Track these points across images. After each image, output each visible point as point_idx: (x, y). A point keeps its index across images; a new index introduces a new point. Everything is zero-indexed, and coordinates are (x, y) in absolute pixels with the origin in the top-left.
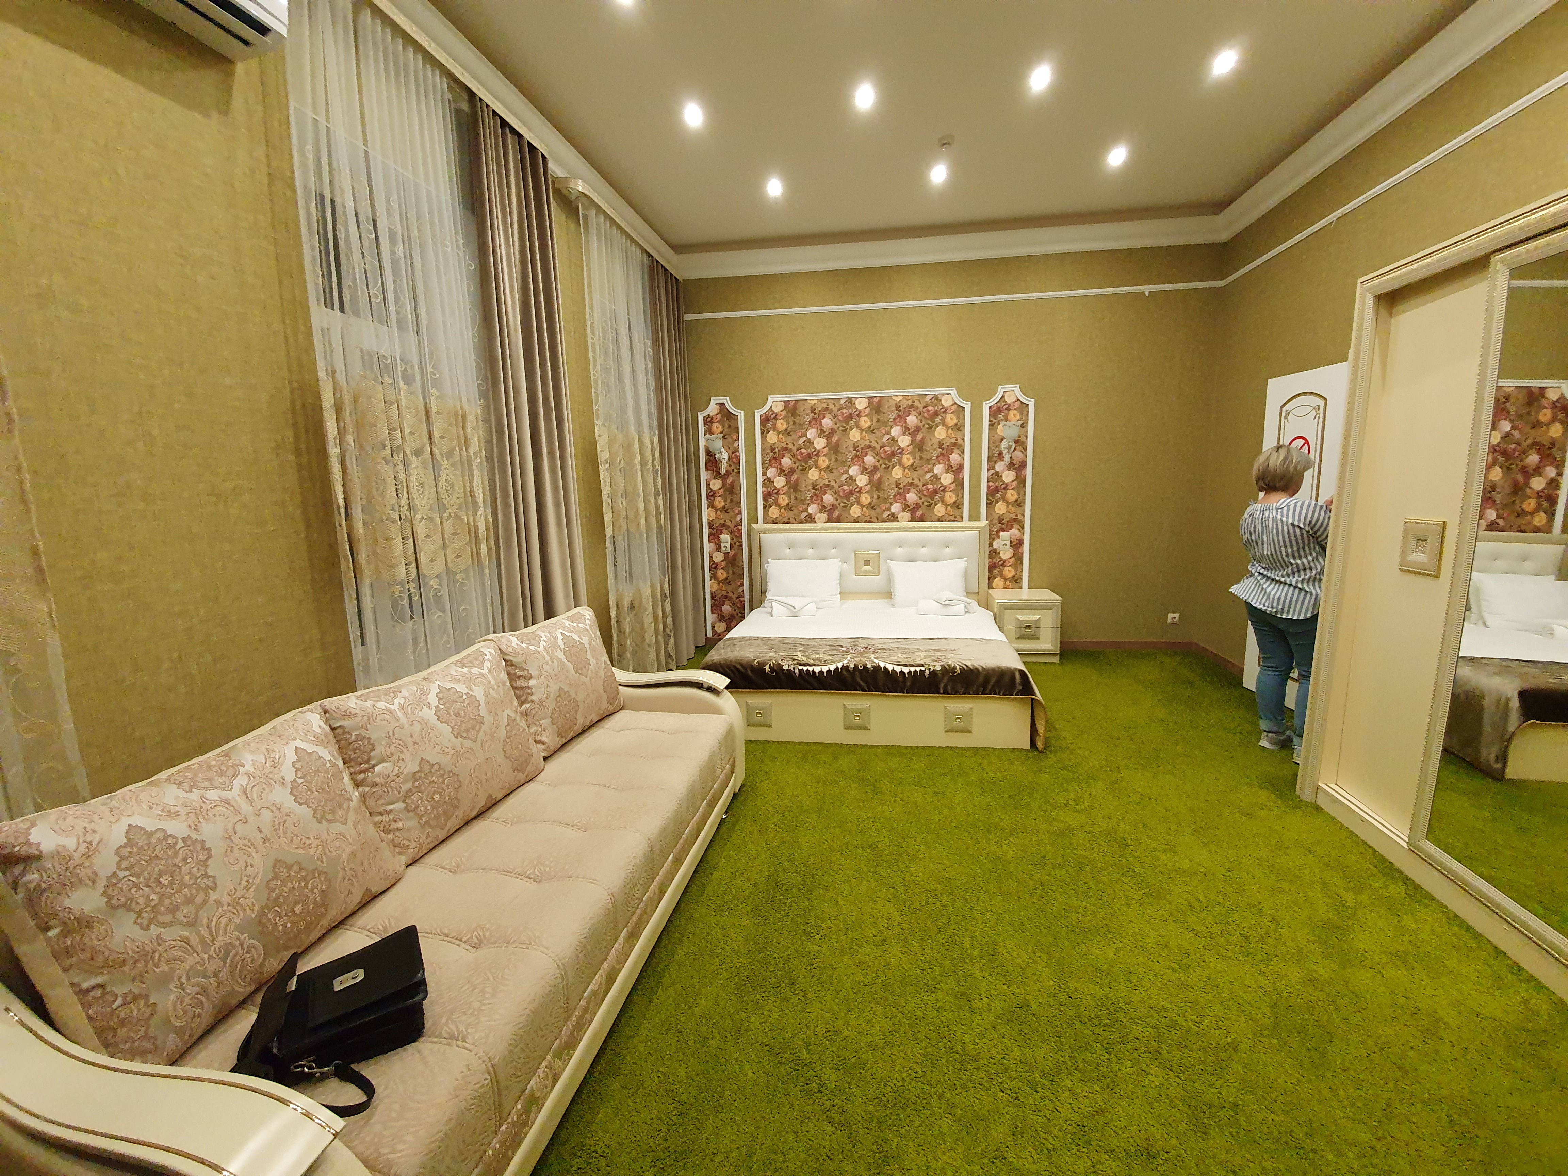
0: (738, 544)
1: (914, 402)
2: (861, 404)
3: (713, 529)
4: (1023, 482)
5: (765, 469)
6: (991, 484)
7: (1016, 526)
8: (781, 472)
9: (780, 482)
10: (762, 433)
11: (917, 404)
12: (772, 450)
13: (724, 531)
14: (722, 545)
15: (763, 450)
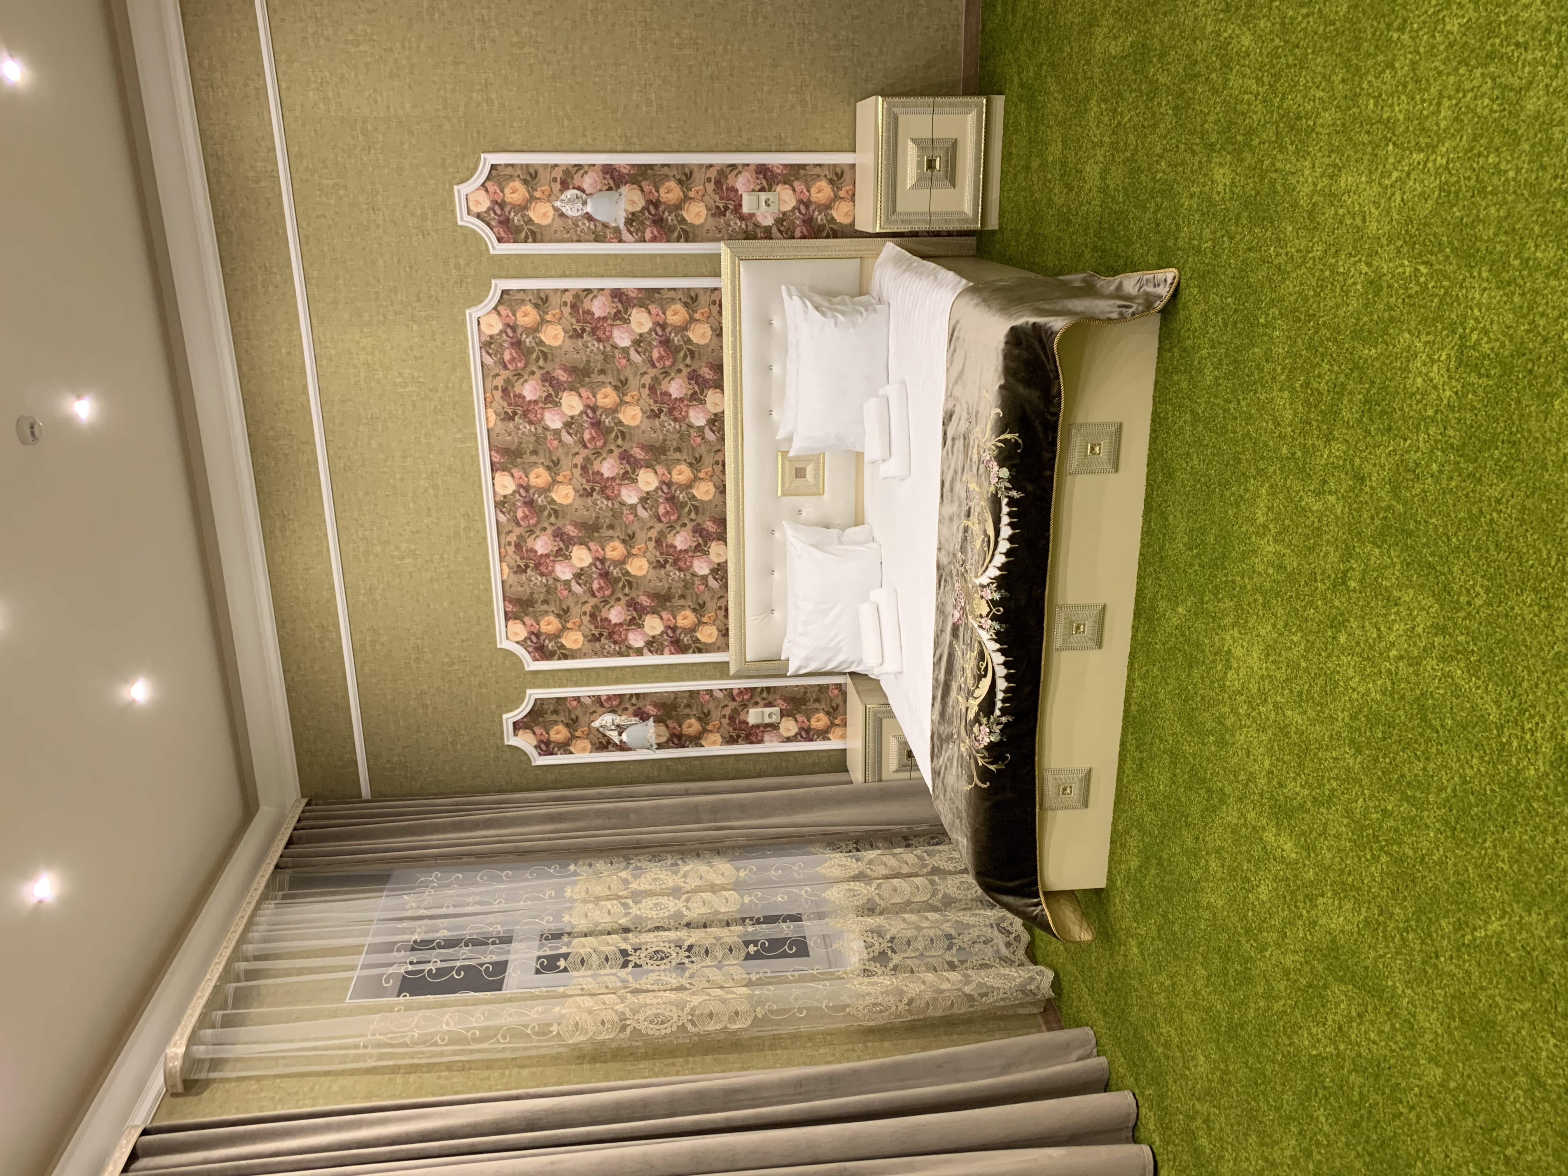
0: (765, 695)
1: (496, 388)
2: (506, 484)
3: (739, 736)
4: (644, 168)
5: (628, 651)
6: (648, 235)
7: (731, 181)
8: (635, 623)
9: (654, 625)
10: (566, 657)
11: (500, 382)
12: (596, 639)
13: (742, 717)
14: (767, 720)
15: (596, 654)
